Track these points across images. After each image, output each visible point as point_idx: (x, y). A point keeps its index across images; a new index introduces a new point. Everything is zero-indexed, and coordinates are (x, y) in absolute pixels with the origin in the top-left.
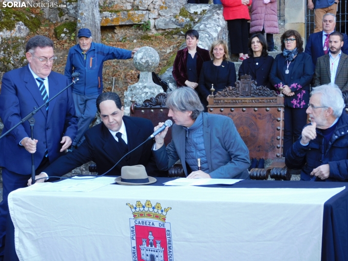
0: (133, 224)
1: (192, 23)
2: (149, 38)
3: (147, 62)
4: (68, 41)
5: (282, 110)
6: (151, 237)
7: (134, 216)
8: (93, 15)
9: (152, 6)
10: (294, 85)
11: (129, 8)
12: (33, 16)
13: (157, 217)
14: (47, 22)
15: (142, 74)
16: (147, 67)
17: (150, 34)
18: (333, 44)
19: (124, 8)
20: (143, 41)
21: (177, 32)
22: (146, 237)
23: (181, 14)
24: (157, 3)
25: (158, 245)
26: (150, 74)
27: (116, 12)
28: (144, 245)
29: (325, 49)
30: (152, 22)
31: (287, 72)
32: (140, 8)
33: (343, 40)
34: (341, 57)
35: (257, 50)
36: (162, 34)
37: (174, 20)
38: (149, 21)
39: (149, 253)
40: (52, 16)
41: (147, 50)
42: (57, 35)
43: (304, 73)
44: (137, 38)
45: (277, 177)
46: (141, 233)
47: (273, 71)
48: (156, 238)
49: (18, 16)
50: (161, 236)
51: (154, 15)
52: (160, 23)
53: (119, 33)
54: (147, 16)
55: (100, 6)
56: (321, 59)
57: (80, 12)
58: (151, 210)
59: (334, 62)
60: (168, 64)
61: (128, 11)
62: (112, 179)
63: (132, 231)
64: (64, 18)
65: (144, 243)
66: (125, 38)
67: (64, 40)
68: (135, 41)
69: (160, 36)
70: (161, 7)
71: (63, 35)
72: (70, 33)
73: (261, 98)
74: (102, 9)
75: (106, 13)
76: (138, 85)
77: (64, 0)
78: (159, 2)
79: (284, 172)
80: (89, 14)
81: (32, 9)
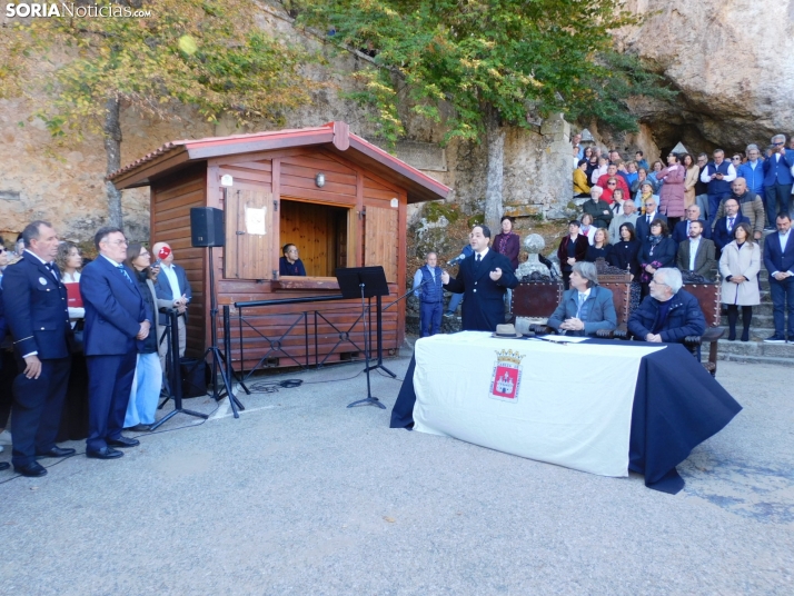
0: (496, 366)
2: (541, 226)
3: (534, 246)
5: (629, 285)
6: (507, 375)
7: (498, 360)
8: (497, 209)
9: (545, 201)
10: (655, 262)
11: (526, 202)
12: (453, 210)
13: (514, 361)
14: (463, 215)
15: (530, 256)
16: (534, 250)
17: (542, 223)
18: (693, 229)
19: (522, 203)
20: (536, 229)
21: (565, 221)
22: (503, 374)
23: (568, 207)
26: (537, 255)
27: (516, 206)
28: (500, 381)
30: (545, 214)
31: (651, 254)
32: (535, 202)
33: (702, 226)
34: (701, 241)
35: (625, 236)
36: (553, 223)
37: (563, 211)
38: (542, 213)
40: (466, 210)
41: (535, 236)
43: (665, 255)
44: (532, 226)
46: (500, 372)
47: (641, 253)
50: (514, 374)
51: (547, 207)
52: (551, 214)
53: (519, 223)
54: (540, 209)
55: (503, 202)
56: (682, 244)
57: (487, 207)
58: (511, 356)
59: (694, 246)
60: (555, 247)
61: (525, 205)
62: (490, 334)
63: (494, 371)
64: (476, 212)
65: (501, 379)
66: (523, 227)
68: (530, 229)
69: (550, 225)
70: (553, 202)
73: (612, 275)
74: (505, 204)
75: (508, 208)
76: (527, 264)
77: (476, 198)
78: (550, 198)
79: (624, 333)
80: (494, 208)
81: (452, 205)
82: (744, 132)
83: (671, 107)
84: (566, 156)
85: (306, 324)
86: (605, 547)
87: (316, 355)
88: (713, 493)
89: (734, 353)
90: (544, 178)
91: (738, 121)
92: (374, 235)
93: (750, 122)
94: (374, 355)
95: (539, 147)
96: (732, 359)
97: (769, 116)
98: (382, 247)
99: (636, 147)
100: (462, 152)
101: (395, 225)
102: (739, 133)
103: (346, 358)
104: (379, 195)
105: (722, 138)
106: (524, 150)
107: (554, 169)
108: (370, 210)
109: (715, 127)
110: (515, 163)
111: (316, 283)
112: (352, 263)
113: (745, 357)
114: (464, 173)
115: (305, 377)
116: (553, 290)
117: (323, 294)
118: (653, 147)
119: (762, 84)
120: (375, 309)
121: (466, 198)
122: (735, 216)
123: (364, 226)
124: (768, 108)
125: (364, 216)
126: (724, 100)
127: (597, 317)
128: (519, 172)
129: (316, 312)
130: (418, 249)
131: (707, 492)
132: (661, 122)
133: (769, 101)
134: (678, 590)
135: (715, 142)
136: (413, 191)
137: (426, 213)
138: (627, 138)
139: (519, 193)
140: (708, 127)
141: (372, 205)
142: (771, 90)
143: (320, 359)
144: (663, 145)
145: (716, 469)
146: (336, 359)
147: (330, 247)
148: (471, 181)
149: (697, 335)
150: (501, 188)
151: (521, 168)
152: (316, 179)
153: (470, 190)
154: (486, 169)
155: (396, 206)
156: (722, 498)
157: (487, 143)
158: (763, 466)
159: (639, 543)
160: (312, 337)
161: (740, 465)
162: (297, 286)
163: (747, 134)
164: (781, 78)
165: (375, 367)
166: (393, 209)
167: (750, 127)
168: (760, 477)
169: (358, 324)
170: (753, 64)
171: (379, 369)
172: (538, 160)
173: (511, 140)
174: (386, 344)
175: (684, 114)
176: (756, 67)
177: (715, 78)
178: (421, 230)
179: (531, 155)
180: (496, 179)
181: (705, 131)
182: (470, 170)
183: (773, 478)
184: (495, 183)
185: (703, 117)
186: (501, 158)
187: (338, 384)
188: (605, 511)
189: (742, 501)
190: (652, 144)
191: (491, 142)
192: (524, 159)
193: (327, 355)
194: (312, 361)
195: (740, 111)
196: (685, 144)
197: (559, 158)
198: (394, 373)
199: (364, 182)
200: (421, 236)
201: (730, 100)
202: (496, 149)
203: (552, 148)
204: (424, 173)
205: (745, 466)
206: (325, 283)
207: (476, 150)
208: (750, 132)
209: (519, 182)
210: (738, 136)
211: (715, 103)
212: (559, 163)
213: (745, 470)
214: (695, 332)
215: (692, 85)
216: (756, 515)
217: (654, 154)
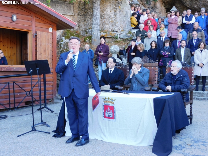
0: (104, 105)
1: (133, 36)
3: (115, 50)
4: (89, 43)
5: (157, 68)
6: (109, 109)
7: (104, 102)
8: (97, 34)
9: (118, 30)
11: (110, 31)
12: (77, 34)
13: (111, 102)
14: (82, 36)
15: (113, 55)
16: (115, 52)
17: (118, 40)
19: (108, 31)
20: (115, 43)
21: (127, 39)
22: (107, 109)
23: (129, 33)
24: (120, 29)
25: (111, 112)
26: (116, 55)
27: (106, 32)
29: (178, 46)
30: (118, 36)
32: (114, 31)
34: (185, 49)
35: (153, 46)
36: (122, 40)
37: (126, 35)
38: (117, 36)
39: (108, 114)
40: (83, 34)
41: (115, 46)
42: (85, 41)
44: (113, 42)
48: (110, 109)
49: (71, 34)
50: (112, 109)
51: (119, 33)
52: (121, 36)
54: (117, 34)
55: (100, 30)
57: (93, 32)
58: (109, 100)
59: (183, 51)
61: (110, 32)
63: (103, 107)
64: (88, 35)
65: (107, 111)
66: (109, 42)
67: (87, 42)
68: (112, 43)
69: (121, 41)
70: (122, 31)
71: (87, 41)
72: (89, 40)
73: (150, 63)
74: (101, 31)
75: (102, 33)
77: (88, 28)
78: (121, 29)
79: (156, 89)
80: (96, 33)
81: (76, 32)
82: (199, 3)
84: (127, 10)
85: (9, 88)
87: (14, 103)
89: (198, 96)
90: (118, 20)
92: (41, 45)
94: (43, 102)
95: (116, 6)
96: (197, 99)
98: (45, 51)
99: (156, 7)
100: (80, 6)
101: (51, 40)
102: (198, 3)
103: (29, 104)
104: (43, 26)
105: (191, 5)
106: (109, 7)
107: (122, 16)
108: (39, 33)
110: (105, 12)
111: (13, 68)
112: (30, 58)
113: (202, 98)
114: (81, 16)
115: (8, 114)
116: (125, 70)
117: (18, 73)
118: (163, 8)
120: (43, 80)
121: (83, 28)
122: (196, 39)
123: (36, 40)
125: (36, 36)
128: (107, 17)
129: (14, 82)
130: (61, 52)
135: (188, 6)
136: (59, 25)
137: (64, 35)
138: (152, 3)
139: (107, 27)
141: (40, 30)
143: (16, 105)
144: (167, 7)
145: (194, 144)
146: (24, 105)
147: (19, 50)
148: (85, 20)
149: (185, 89)
150: (99, 24)
151: (108, 15)
152: (12, 17)
153: (85, 25)
154: (92, 15)
155: (52, 31)
157: (92, 3)
160: (12, 94)
161: (203, 142)
162: (4, 70)
163: (201, 4)
165: (43, 108)
166: (50, 32)
169: (34, 88)
171: (45, 109)
172: (115, 12)
173: (103, 2)
174: (48, 97)
178: (62, 43)
179: (112, 9)
180: (97, 20)
181: (184, 2)
182: (84, 15)
184: (96, 22)
186: (99, 10)
187: (25, 116)
190: (163, 6)
191: (94, 3)
192: (109, 11)
193: (20, 103)
194: (12, 106)
196: (176, 7)
197: (124, 11)
198: (52, 110)
199: (36, 20)
200: (62, 46)
202: (97, 6)
203: (122, 6)
204: (65, 16)
205: (205, 142)
206: (17, 68)
207: (87, 6)
209: (107, 22)
210: (197, 4)
212: (124, 13)
213: (205, 144)
214: (185, 88)
217: (163, 11)
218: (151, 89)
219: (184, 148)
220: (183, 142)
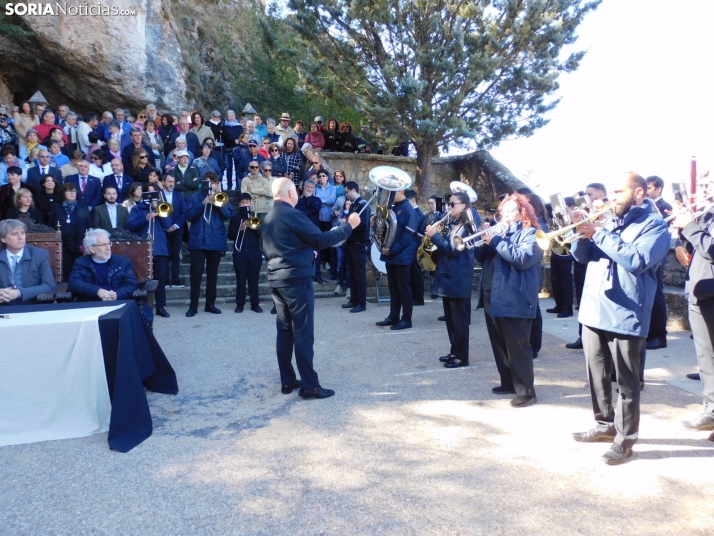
45: (60, 301)
73: (39, 234)
79: (68, 296)
82: (98, 92)
83: (24, 51)
86: (137, 514)
88: (193, 429)
91: (93, 80)
93: (103, 84)
97: (120, 82)
102: (94, 92)
105: (78, 94)
109: (70, 82)
119: (113, 51)
124: (119, 75)
126: (79, 58)
127: (35, 281)
131: (189, 430)
132: (14, 64)
133: (119, 69)
134: (219, 520)
135: (70, 96)
140: (63, 79)
142: (120, 58)
145: (183, 407)
156: (201, 430)
158: (213, 394)
159: (165, 497)
161: (198, 398)
163: (101, 95)
164: (127, 50)
167: (103, 89)
168: (216, 403)
170: (104, 31)
175: (39, 62)
176: (107, 33)
177: (69, 33)
181: (61, 84)
183: (225, 401)
185: (59, 70)
188: (115, 481)
189: (216, 428)
190: (4, 86)
195: (94, 72)
196: (43, 93)
201: (85, 59)
205: (202, 399)
208: (103, 93)
210: (92, 95)
211: (70, 58)
213: (203, 401)
215: (46, 33)
216: (232, 435)
217: (6, 98)
218: (55, 296)
219: (165, 420)
220: (158, 409)
